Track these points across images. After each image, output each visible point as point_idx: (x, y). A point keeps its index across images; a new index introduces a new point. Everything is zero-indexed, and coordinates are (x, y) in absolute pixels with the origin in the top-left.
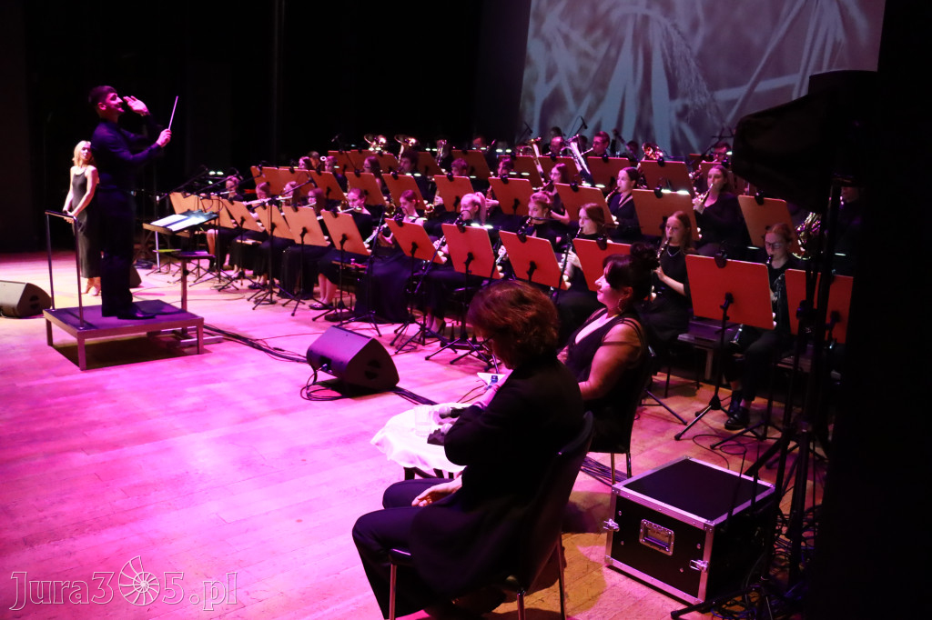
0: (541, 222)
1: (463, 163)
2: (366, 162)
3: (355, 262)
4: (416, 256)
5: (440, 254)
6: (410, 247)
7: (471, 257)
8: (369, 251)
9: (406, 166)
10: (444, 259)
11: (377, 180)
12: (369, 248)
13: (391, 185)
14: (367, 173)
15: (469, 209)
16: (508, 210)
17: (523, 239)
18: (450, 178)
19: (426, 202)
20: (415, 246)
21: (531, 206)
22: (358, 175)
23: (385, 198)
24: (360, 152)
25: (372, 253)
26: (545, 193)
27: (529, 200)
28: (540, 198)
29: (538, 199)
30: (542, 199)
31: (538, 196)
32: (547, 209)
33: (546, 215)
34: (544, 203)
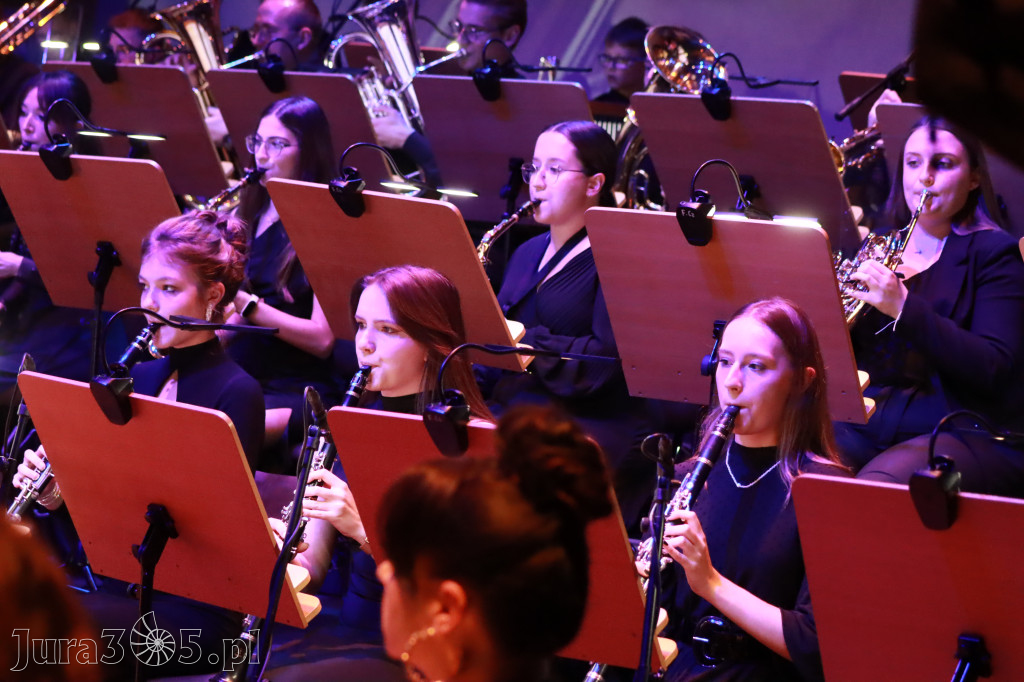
0: (194, 341)
21: (153, 270)
26: (210, 219)
28: (190, 239)
29: (181, 245)
30: (200, 243)
31: (182, 233)
32: (221, 284)
33: (213, 312)
34: (209, 261)
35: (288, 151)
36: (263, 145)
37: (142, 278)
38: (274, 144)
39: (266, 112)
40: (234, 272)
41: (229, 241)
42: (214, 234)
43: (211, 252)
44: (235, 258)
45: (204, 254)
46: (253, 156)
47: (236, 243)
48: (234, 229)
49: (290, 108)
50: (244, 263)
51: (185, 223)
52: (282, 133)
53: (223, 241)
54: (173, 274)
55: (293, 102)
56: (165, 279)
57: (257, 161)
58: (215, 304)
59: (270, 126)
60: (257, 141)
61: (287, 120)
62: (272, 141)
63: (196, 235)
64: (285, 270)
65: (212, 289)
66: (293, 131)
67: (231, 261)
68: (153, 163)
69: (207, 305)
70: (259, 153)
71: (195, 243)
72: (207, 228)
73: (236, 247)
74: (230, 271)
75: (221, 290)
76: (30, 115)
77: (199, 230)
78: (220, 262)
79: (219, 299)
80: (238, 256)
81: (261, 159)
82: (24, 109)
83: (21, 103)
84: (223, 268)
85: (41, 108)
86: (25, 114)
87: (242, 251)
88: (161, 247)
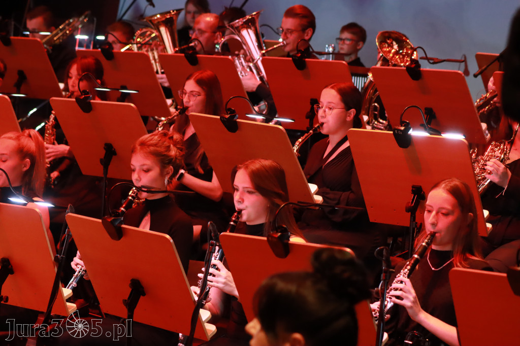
0: (157, 197)
16: (90, 166)
21: (138, 160)
26: (165, 135)
27: (134, 150)
28: (155, 145)
29: (152, 148)
30: (160, 146)
31: (152, 142)
32: (171, 167)
33: (168, 181)
34: (165, 155)
35: (199, 98)
36: (187, 95)
37: (132, 165)
39: (188, 78)
40: (177, 160)
41: (174, 145)
42: (167, 142)
43: (166, 151)
45: (162, 152)
46: (182, 100)
47: (178, 146)
48: (177, 139)
49: (200, 76)
50: (182, 156)
51: (152, 137)
52: (197, 89)
53: (172, 145)
54: (148, 163)
55: (202, 73)
56: (144, 165)
57: (184, 103)
58: (169, 176)
59: (190, 86)
60: (184, 93)
61: (199, 82)
62: (192, 93)
63: (158, 143)
64: (199, 157)
65: (167, 169)
66: (202, 88)
67: (176, 155)
68: (132, 105)
69: (165, 177)
70: (185, 99)
71: (157, 147)
72: (164, 139)
73: (178, 148)
74: (175, 160)
75: (171, 170)
76: (74, 78)
77: (160, 140)
78: (171, 156)
79: (171, 174)
80: (179, 153)
81: (186, 102)
82: (70, 75)
83: (69, 72)
84: (172, 159)
85: (79, 74)
86: (71, 78)
87: (181, 150)
88: (141, 149)
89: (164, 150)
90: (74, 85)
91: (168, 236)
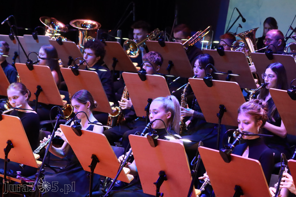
0: (254, 138)
1: (156, 57)
2: (41, 51)
3: (21, 175)
4: (97, 171)
5: (126, 170)
6: (90, 161)
7: (163, 176)
8: (40, 163)
9: (90, 57)
10: (131, 177)
11: (53, 73)
12: (39, 160)
13: (70, 81)
14: (42, 65)
15: (160, 114)
17: (228, 159)
18: (143, 76)
19: (111, 104)
20: (95, 160)
21: (242, 117)
22: (30, 67)
23: (63, 97)
24: (36, 38)
25: (43, 166)
26: (257, 102)
27: (239, 112)
28: (252, 109)
29: (250, 110)
30: (255, 109)
31: (250, 107)
32: (261, 121)
33: (259, 129)
34: (257, 114)
35: (274, 78)
36: (267, 77)
37: (238, 120)
38: (270, 76)
39: (267, 67)
40: (265, 117)
41: (263, 108)
42: (259, 106)
43: (258, 112)
44: (265, 113)
45: (256, 113)
47: (265, 108)
48: (264, 105)
49: (274, 66)
50: (267, 114)
51: (250, 104)
52: (272, 73)
53: (261, 108)
54: (248, 119)
55: (275, 64)
56: (245, 120)
57: (265, 81)
58: (260, 126)
59: (269, 71)
60: (265, 75)
61: (274, 69)
62: (269, 75)
63: (253, 107)
64: (273, 112)
65: (259, 122)
66: (275, 73)
67: (264, 114)
68: (236, 83)
69: (257, 127)
71: (253, 110)
72: (256, 105)
73: (265, 110)
74: (263, 117)
75: (261, 122)
76: (197, 67)
77: (254, 106)
78: (261, 115)
79: (261, 125)
80: (266, 112)
81: (266, 81)
82: (195, 65)
83: (194, 64)
84: (262, 116)
85: (200, 65)
86: (195, 67)
87: (267, 111)
88: (244, 111)
89: (257, 111)
90: (197, 71)
91: (257, 161)
